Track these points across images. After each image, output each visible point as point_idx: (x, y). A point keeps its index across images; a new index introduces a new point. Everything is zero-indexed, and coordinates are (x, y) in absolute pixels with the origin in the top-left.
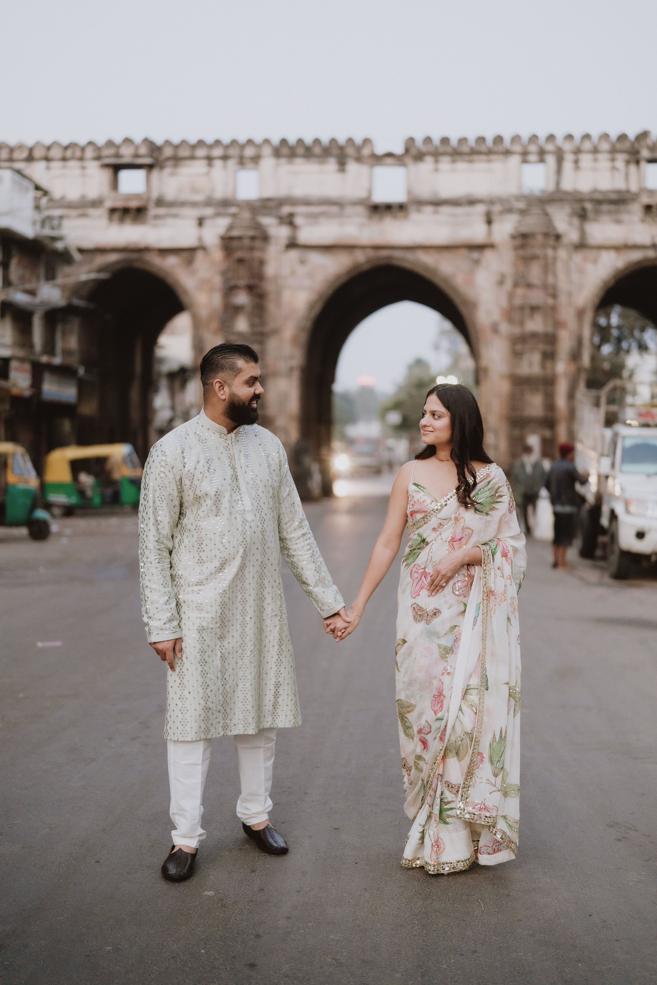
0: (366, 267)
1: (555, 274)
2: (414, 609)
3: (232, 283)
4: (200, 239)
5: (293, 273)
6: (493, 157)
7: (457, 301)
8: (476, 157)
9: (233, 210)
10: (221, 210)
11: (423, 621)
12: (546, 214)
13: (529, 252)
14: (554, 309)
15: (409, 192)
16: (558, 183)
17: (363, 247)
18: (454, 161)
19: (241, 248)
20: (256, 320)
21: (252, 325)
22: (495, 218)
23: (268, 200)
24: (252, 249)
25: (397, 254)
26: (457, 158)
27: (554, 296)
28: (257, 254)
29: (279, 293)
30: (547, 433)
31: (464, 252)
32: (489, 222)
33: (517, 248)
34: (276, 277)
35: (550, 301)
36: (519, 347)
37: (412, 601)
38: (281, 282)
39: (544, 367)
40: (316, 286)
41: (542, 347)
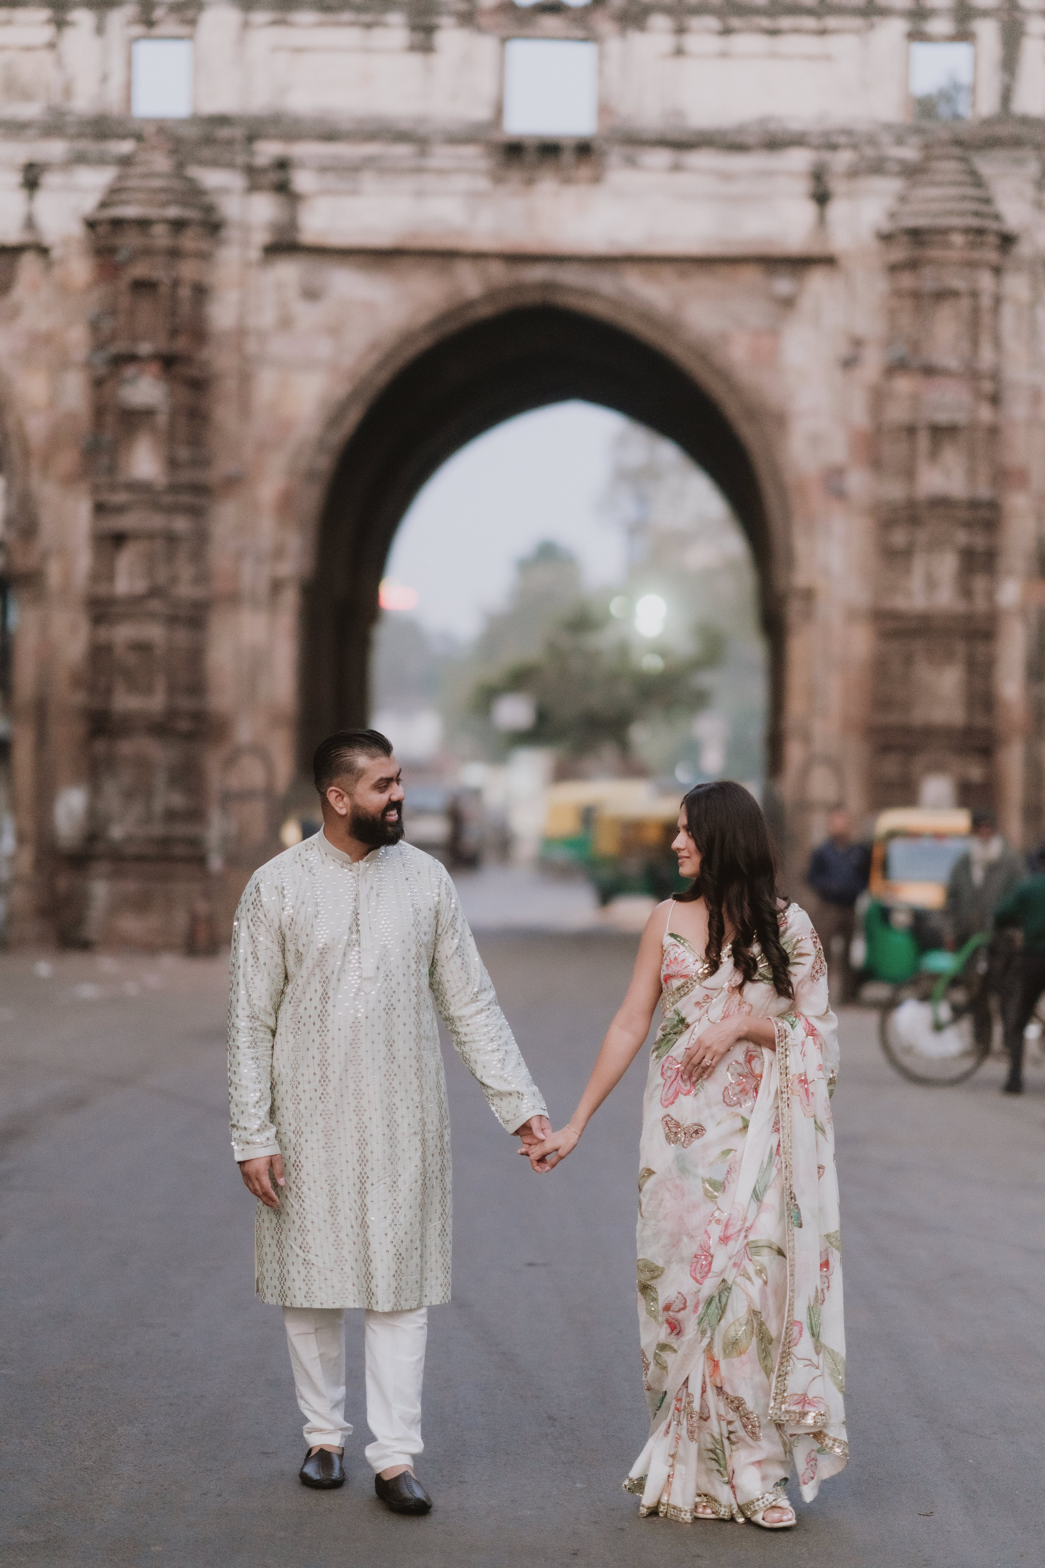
0: (485, 311)
1: (997, 343)
2: (667, 1124)
3: (120, 347)
4: (30, 223)
5: (285, 323)
6: (831, 22)
7: (732, 408)
8: (785, 22)
9: (126, 147)
10: (88, 146)
12: (977, 180)
13: (928, 280)
14: (994, 432)
15: (604, 110)
16: (1006, 96)
17: (478, 256)
18: (727, 31)
19: (147, 252)
20: (183, 453)
21: (172, 464)
22: (837, 186)
23: (222, 120)
24: (175, 254)
25: (570, 276)
26: (735, 22)
27: (995, 400)
28: (188, 270)
29: (246, 379)
30: (975, 773)
31: (751, 275)
32: (821, 198)
33: (894, 269)
34: (241, 332)
35: (985, 414)
36: (899, 537)
37: (664, 1112)
38: (252, 346)
39: (966, 592)
40: (348, 361)
41: (962, 537)
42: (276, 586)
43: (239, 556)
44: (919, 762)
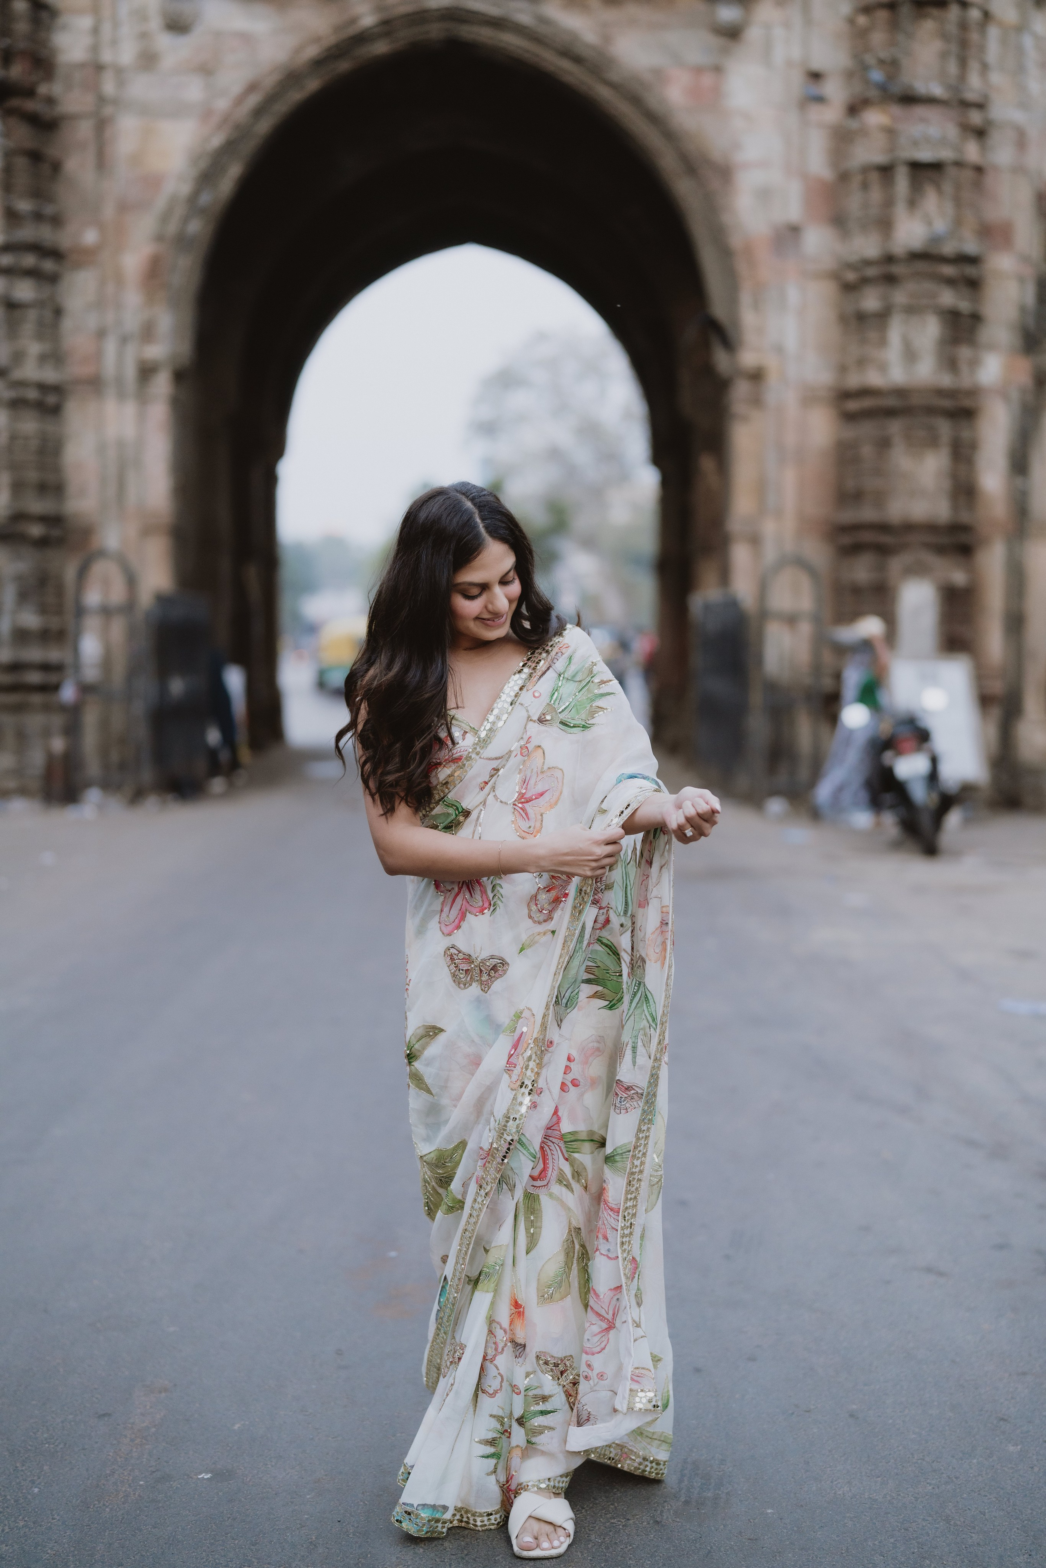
0: (381, 46)
1: (985, 68)
5: (148, 59)
7: (666, 160)
11: (474, 984)
20: (24, 206)
21: (11, 218)
27: (982, 134)
29: (102, 125)
30: (955, 574)
35: (972, 151)
36: (871, 301)
38: (109, 87)
39: (951, 364)
40: (222, 104)
41: (948, 298)
42: (146, 372)
43: (101, 334)
44: (896, 564)
